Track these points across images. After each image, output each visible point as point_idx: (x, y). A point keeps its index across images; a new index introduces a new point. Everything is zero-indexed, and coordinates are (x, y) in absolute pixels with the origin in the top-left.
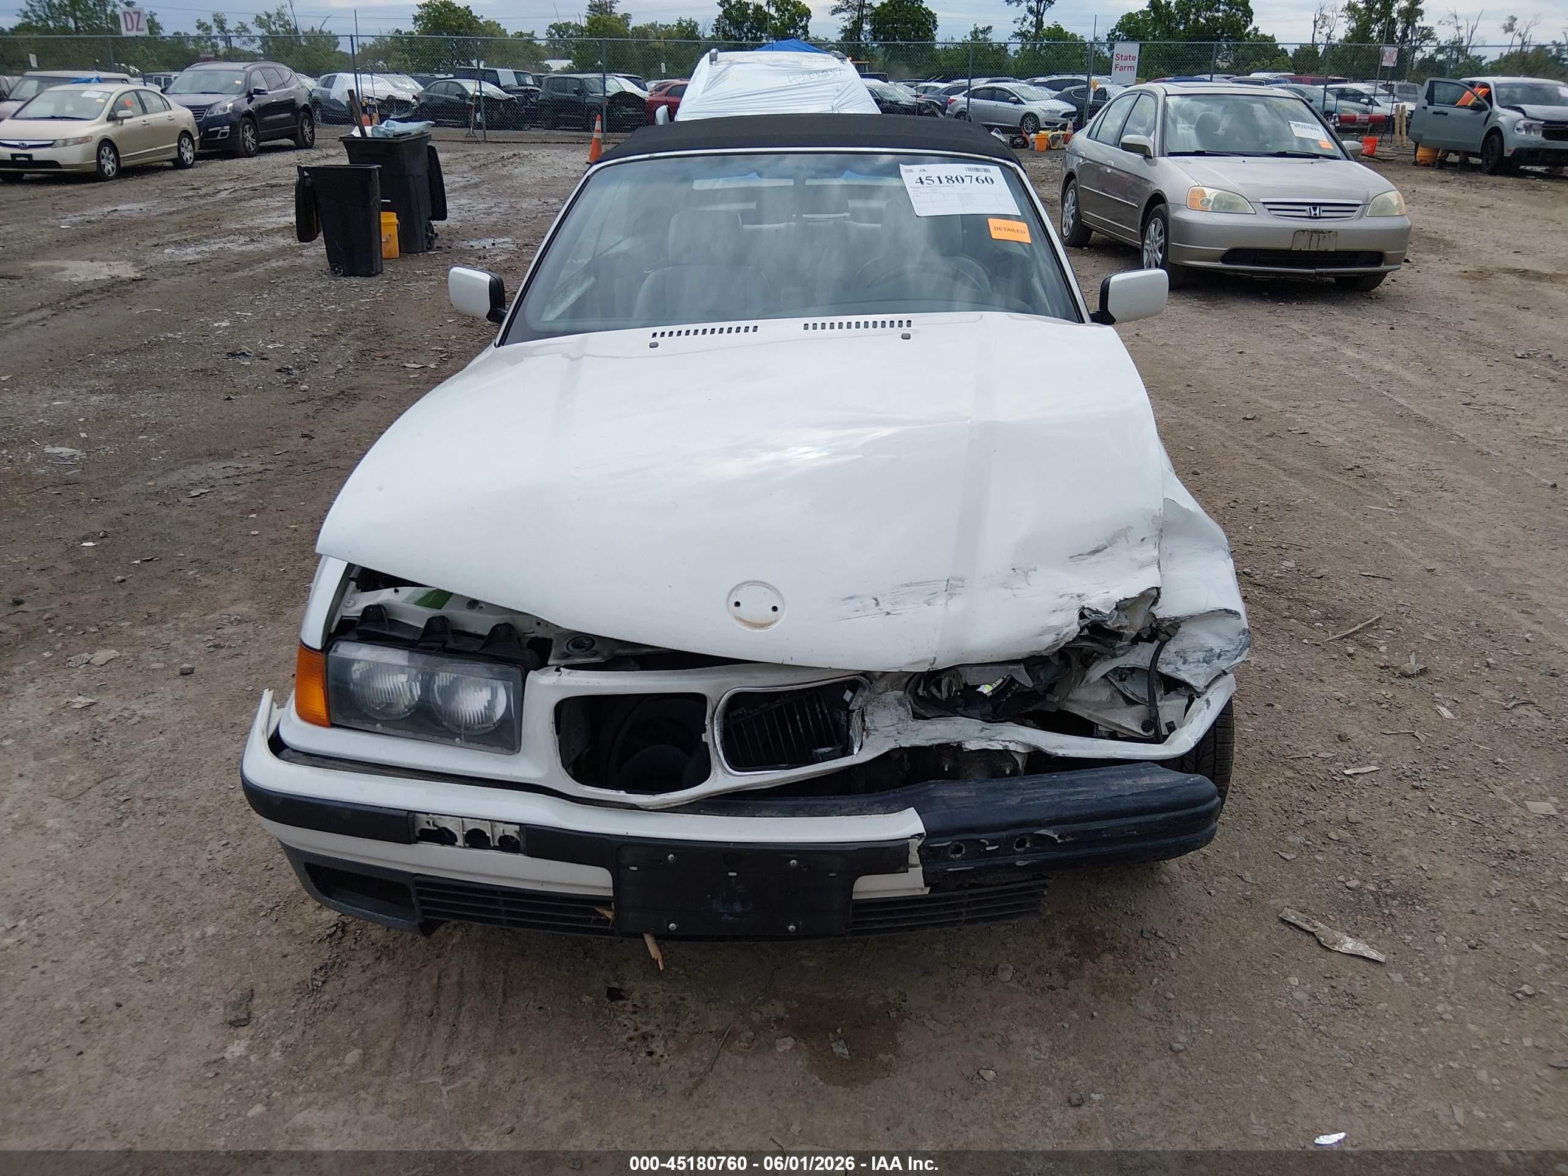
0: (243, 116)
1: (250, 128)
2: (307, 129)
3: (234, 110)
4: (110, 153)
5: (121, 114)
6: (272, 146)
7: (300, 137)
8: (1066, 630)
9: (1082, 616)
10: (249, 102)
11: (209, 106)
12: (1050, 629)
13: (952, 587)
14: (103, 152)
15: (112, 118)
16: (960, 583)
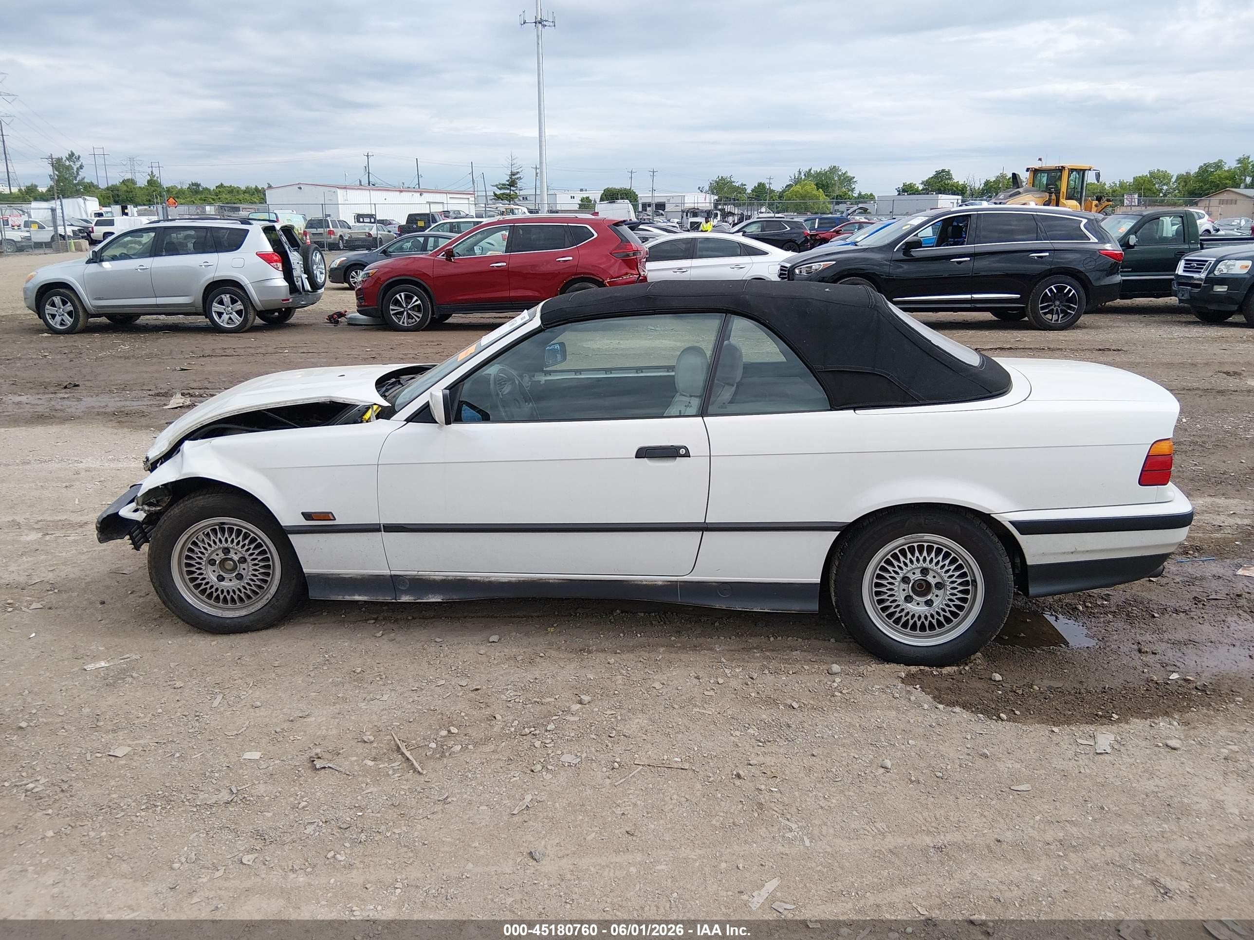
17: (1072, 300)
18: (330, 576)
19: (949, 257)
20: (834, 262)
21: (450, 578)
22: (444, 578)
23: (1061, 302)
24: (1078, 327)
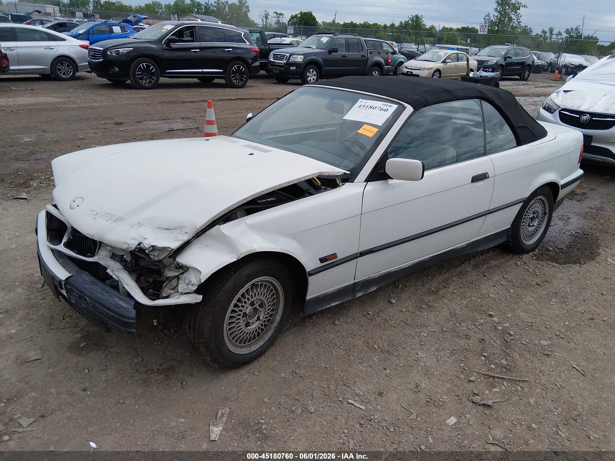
0: (499, 66)
1: (500, 71)
2: (527, 73)
3: (496, 63)
4: (438, 74)
5: (447, 61)
6: (510, 78)
7: (522, 76)
8: (131, 246)
9: (139, 244)
10: (505, 61)
11: (487, 61)
12: (127, 243)
13: (118, 219)
14: (435, 73)
15: (444, 62)
16: (121, 220)
17: (243, 73)
18: (321, 296)
19: (189, 49)
20: (132, 49)
21: (382, 274)
22: (379, 275)
23: (239, 74)
24: (247, 87)
